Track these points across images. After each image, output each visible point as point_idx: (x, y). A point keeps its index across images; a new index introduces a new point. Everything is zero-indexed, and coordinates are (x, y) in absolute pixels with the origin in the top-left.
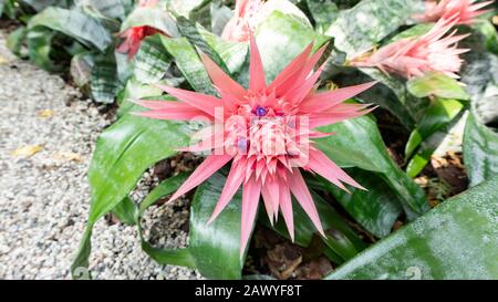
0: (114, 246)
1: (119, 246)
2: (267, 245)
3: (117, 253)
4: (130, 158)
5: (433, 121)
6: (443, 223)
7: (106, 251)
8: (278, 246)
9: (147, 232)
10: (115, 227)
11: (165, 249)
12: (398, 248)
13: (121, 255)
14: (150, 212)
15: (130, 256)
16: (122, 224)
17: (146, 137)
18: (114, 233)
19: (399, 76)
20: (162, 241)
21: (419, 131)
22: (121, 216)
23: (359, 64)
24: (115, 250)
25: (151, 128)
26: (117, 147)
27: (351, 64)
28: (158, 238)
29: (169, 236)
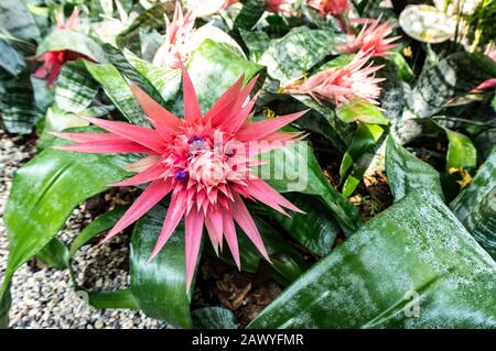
0: (41, 295)
1: (47, 295)
2: (215, 276)
3: (45, 303)
4: (56, 195)
5: (361, 144)
6: (372, 239)
7: (31, 302)
8: (227, 275)
9: (81, 276)
10: (41, 274)
11: (103, 292)
12: (335, 266)
13: (50, 304)
14: (83, 253)
15: (62, 304)
16: (50, 269)
17: (73, 172)
18: (40, 280)
19: (329, 103)
20: (99, 283)
21: (350, 153)
22: (48, 260)
23: (292, 91)
24: (42, 299)
25: (78, 161)
26: (38, 184)
27: (285, 91)
28: (94, 281)
29: (107, 277)
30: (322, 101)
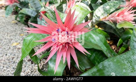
0: (32, 69)
1: (33, 70)
2: (74, 72)
3: (32, 72)
7: (29, 71)
8: (77, 72)
9: (41, 66)
11: (45, 71)
12: (94, 72)
14: (43, 61)
15: (36, 73)
16: (35, 64)
18: (32, 66)
20: (45, 69)
22: (35, 62)
23: (104, 20)
24: (32, 71)
28: (44, 68)
29: (47, 68)
30: (113, 22)
